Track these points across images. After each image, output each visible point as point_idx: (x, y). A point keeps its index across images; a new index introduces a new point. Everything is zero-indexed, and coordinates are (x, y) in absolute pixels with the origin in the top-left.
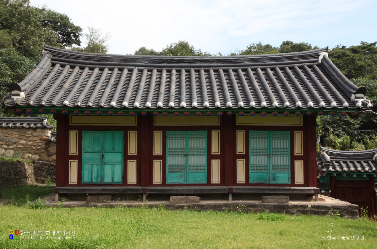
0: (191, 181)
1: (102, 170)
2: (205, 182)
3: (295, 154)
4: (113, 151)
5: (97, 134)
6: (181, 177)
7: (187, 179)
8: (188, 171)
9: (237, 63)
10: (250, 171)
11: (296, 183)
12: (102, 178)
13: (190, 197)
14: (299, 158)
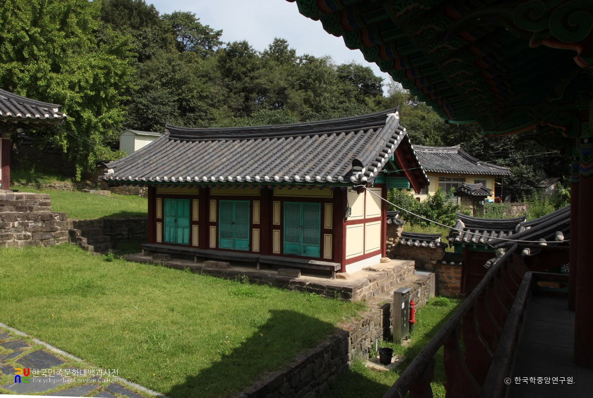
0: (237, 248)
1: (176, 232)
2: (247, 249)
3: (325, 228)
4: (183, 216)
5: (174, 201)
6: (230, 243)
7: (234, 245)
8: (235, 238)
9: (307, 130)
10: (284, 242)
11: (324, 258)
12: (176, 239)
13: (220, 263)
14: (328, 232)
